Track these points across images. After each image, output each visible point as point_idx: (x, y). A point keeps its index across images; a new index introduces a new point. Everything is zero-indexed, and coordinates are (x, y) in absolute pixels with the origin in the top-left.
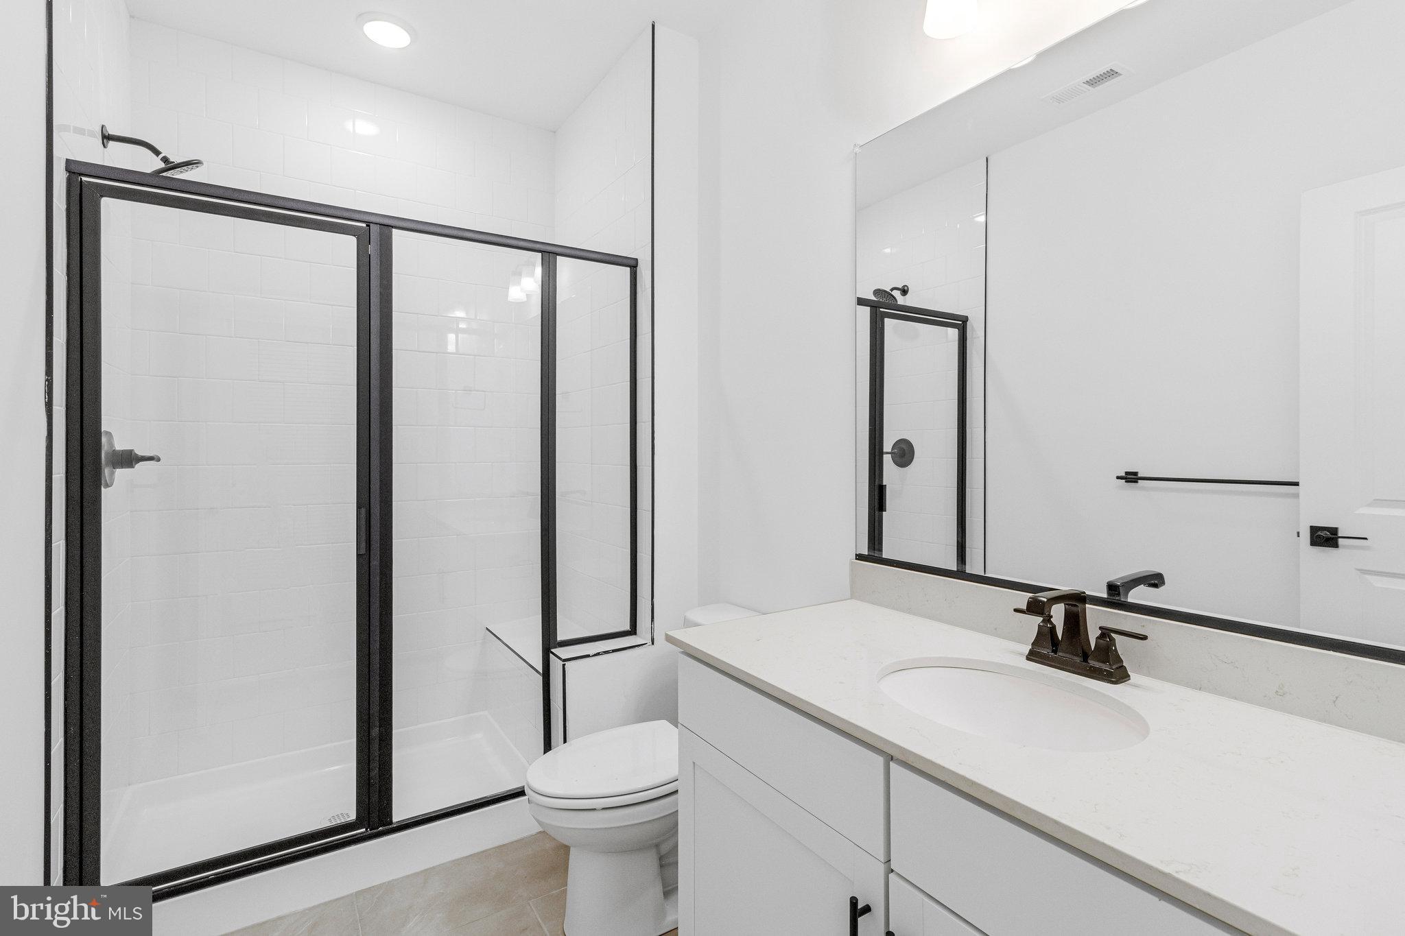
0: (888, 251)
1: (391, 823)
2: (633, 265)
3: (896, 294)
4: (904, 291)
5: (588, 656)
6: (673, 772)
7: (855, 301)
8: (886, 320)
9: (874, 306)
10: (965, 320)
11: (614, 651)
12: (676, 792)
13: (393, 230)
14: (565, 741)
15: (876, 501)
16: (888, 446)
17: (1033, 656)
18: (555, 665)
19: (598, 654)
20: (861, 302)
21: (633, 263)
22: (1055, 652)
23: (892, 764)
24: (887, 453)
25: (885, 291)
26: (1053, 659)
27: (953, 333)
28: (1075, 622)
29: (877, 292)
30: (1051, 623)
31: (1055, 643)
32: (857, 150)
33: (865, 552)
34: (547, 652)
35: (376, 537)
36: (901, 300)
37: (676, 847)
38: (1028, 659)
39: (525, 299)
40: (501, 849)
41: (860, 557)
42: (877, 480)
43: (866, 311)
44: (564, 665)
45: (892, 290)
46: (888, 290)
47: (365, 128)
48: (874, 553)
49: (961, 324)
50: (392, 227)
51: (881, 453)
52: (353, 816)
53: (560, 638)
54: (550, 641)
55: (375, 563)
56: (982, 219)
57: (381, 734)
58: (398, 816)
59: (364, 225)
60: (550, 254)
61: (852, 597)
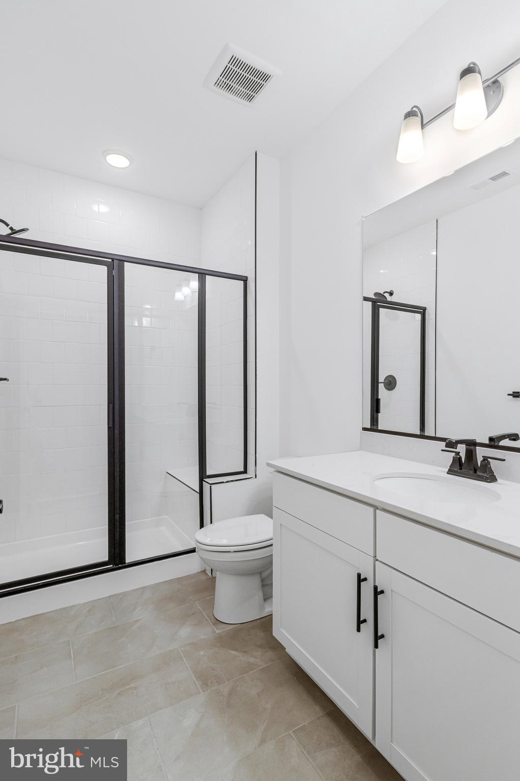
0: (382, 271)
1: (125, 563)
2: (245, 280)
3: (387, 295)
4: (391, 294)
5: (223, 482)
6: (270, 536)
7: (362, 298)
8: (380, 309)
9: (374, 302)
10: (424, 309)
11: (236, 480)
12: (272, 545)
13: (125, 263)
14: (211, 523)
15: (375, 406)
16: (382, 378)
17: (450, 472)
18: (206, 487)
19: (228, 482)
20: (366, 299)
21: (245, 279)
22: (461, 469)
23: (377, 510)
24: (381, 383)
25: (380, 294)
26: (459, 473)
27: (418, 317)
28: (471, 454)
29: (376, 294)
30: (459, 455)
31: (461, 464)
32: (364, 219)
33: (369, 426)
34: (201, 481)
35: (117, 418)
36: (389, 298)
37: (272, 572)
38: (448, 473)
39: (184, 299)
40: (179, 580)
41: (364, 429)
42: (375, 396)
43: (369, 304)
44: (211, 486)
45: (384, 293)
46: (382, 293)
47: (104, 209)
48: (374, 426)
49: (423, 311)
50: (125, 261)
51: (378, 383)
52: (106, 559)
53: (208, 474)
54: (203, 475)
55: (117, 432)
56: (434, 253)
57: (120, 517)
58: (128, 560)
59: (111, 260)
60: (202, 274)
61: (361, 449)
